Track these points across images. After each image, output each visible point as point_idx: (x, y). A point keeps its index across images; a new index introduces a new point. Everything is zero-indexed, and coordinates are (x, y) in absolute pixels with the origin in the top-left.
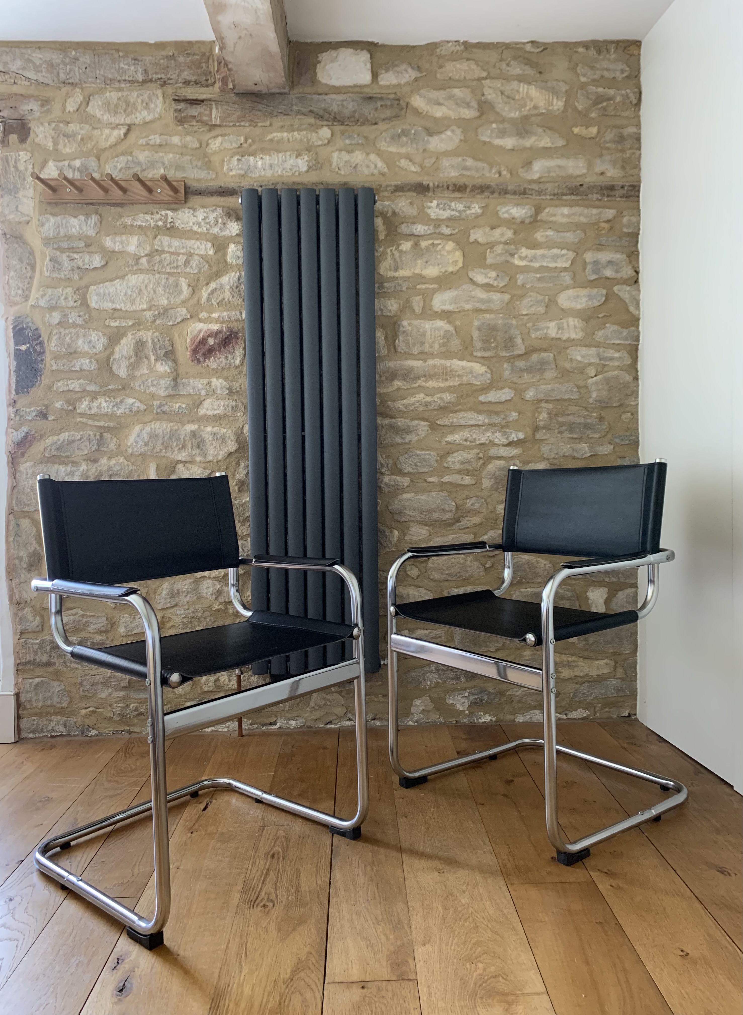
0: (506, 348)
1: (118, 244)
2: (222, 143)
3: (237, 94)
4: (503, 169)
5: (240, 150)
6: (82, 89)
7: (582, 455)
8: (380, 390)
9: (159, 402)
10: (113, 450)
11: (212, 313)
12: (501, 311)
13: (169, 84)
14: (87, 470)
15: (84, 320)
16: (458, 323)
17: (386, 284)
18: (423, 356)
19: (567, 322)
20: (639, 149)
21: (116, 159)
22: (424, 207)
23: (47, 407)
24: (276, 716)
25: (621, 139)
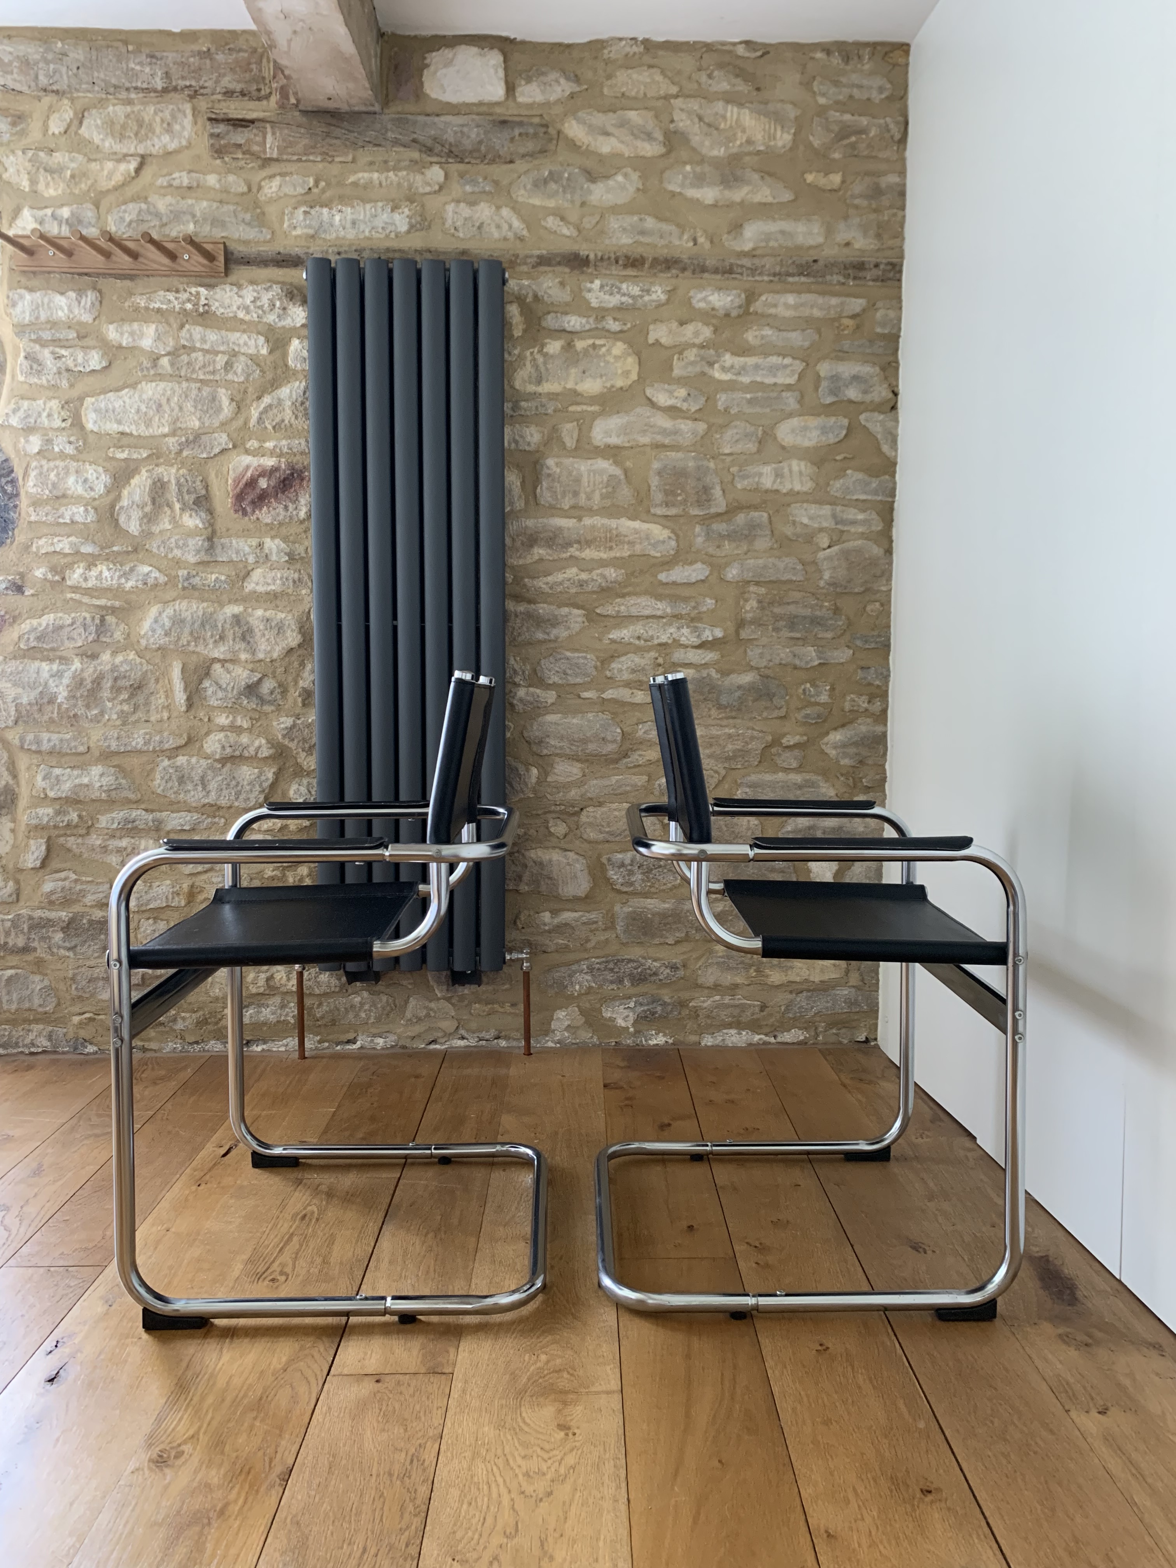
0: (699, 503)
1: (126, 335)
2: (280, 186)
3: (305, 113)
4: (699, 234)
5: (308, 198)
6: (72, 100)
7: (807, 663)
8: (513, 560)
9: (186, 572)
10: (119, 641)
11: (264, 441)
12: (692, 448)
13: (202, 95)
14: (82, 670)
15: (76, 448)
16: (629, 464)
17: (523, 404)
18: (578, 512)
19: (790, 466)
20: (903, 208)
21: (123, 207)
22: (581, 290)
23: (22, 576)
24: (356, 1031)
25: (877, 192)
